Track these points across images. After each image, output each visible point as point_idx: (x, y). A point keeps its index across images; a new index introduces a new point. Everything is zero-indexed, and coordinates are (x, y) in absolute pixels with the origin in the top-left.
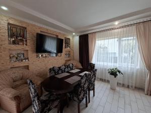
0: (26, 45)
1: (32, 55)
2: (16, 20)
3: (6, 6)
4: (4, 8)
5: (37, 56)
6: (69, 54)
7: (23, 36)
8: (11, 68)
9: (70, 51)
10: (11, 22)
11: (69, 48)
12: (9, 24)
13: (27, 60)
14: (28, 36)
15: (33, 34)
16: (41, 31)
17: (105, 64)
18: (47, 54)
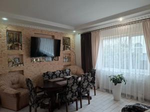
0: (21, 49)
1: (27, 60)
2: (12, 26)
3: (6, 18)
4: (5, 19)
5: (32, 61)
6: (69, 58)
7: (19, 41)
8: (9, 72)
9: (70, 54)
10: (9, 29)
11: (68, 50)
12: (7, 31)
13: (22, 65)
14: (23, 40)
15: (27, 38)
16: (35, 33)
17: (111, 70)
18: (41, 58)
